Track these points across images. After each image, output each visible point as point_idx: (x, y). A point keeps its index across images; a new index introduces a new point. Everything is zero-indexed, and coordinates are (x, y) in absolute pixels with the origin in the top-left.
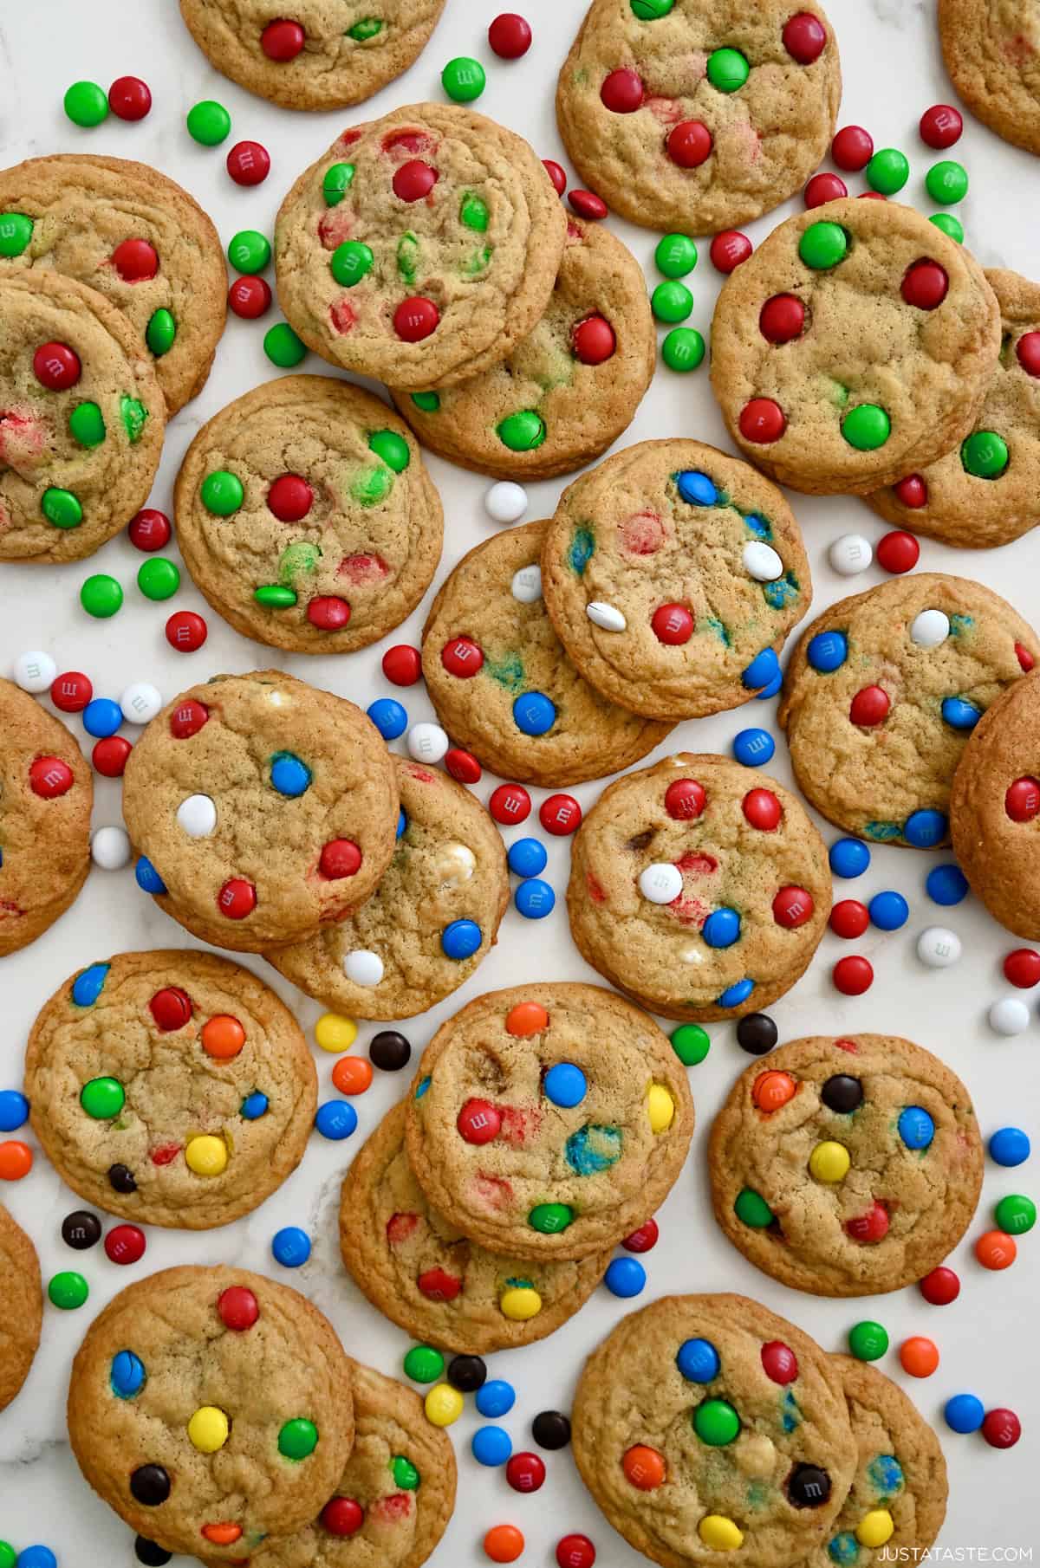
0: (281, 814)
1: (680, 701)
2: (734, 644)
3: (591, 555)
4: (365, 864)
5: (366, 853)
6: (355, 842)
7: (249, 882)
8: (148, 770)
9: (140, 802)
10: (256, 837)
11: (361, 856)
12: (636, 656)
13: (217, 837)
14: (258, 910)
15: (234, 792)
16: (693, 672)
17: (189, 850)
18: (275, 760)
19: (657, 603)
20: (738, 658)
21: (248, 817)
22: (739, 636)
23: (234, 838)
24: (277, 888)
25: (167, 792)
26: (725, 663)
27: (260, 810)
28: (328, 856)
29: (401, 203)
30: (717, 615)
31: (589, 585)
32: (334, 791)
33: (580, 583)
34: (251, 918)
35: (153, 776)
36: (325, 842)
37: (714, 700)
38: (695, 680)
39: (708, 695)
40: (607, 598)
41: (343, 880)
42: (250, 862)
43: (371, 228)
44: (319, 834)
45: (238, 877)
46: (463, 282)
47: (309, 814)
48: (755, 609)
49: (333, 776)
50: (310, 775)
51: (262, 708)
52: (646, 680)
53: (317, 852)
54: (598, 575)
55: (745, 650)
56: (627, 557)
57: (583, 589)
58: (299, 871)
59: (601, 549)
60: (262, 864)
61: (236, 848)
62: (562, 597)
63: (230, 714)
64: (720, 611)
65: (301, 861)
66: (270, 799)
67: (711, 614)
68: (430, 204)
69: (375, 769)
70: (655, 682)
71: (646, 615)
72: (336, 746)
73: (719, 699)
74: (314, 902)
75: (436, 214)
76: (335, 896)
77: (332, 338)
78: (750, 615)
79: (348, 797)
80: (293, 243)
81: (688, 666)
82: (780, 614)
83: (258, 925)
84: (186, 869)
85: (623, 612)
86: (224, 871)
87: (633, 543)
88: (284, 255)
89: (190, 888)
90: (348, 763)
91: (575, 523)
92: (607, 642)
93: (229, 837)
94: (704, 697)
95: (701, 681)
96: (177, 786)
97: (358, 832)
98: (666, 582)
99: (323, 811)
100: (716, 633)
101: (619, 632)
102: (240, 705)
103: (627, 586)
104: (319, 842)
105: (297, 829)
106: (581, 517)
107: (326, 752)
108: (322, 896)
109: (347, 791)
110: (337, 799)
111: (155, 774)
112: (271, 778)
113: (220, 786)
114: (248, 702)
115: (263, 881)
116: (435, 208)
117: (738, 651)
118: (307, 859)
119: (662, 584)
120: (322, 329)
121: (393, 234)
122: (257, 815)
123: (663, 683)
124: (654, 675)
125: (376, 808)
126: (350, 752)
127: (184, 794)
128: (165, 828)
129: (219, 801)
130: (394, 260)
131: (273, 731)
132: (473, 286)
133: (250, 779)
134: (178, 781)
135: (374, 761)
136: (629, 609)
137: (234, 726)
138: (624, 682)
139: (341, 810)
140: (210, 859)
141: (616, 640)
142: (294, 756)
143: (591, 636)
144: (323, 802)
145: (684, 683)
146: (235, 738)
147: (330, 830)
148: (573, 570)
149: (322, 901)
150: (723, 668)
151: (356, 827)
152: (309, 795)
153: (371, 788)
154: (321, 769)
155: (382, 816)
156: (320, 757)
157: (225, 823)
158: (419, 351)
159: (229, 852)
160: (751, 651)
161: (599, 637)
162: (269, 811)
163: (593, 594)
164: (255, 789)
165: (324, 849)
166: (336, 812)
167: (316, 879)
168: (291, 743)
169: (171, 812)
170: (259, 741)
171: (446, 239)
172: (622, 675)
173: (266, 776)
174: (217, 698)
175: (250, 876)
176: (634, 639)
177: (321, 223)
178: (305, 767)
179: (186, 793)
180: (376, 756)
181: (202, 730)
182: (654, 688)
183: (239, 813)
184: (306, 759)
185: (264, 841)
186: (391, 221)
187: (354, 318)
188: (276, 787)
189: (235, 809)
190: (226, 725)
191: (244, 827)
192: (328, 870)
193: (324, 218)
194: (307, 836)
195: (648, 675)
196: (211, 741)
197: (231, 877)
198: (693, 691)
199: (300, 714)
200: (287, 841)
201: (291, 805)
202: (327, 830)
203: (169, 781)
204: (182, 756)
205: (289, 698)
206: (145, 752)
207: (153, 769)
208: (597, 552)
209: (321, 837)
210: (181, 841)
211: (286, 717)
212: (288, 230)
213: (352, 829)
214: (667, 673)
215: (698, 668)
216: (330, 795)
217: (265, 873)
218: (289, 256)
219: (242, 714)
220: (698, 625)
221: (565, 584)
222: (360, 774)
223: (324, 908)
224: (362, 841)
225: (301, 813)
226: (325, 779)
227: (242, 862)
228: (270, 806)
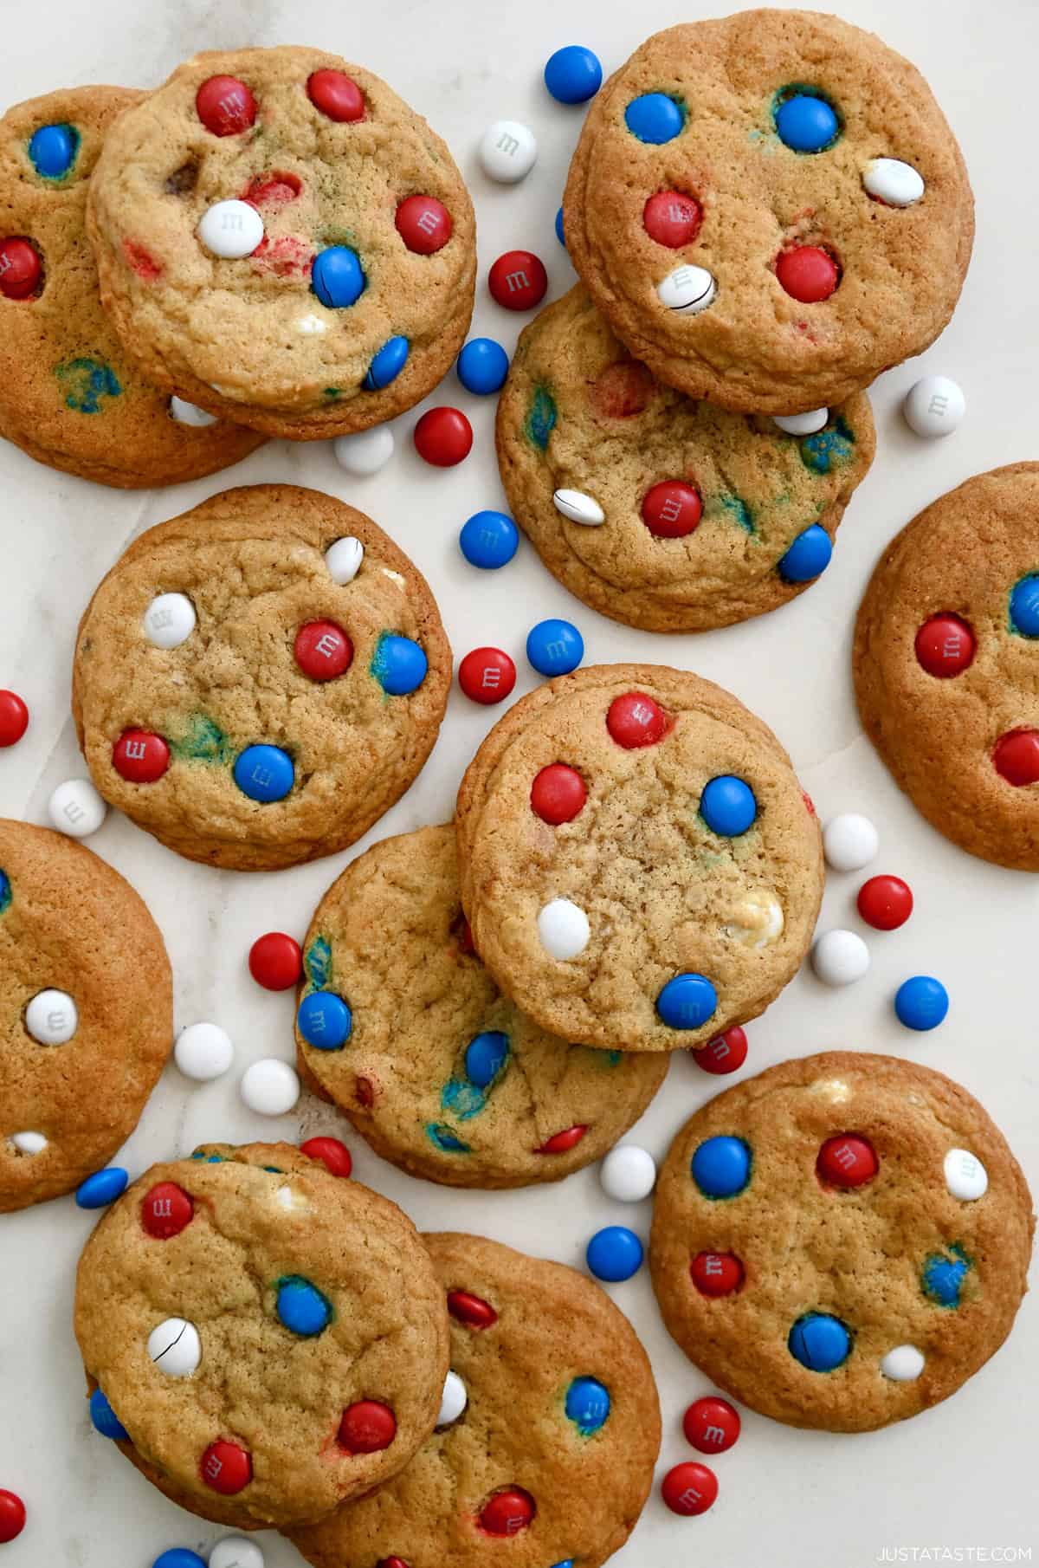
0: (289, 1359)
1: (690, 610)
2: (759, 528)
3: (554, 425)
4: (400, 1436)
5: (403, 1422)
6: (389, 1406)
7: (243, 1447)
8: (110, 1278)
9: (98, 1321)
10: (253, 1386)
11: (396, 1424)
12: (621, 558)
13: (202, 1379)
14: (254, 1488)
15: (226, 1321)
16: (699, 574)
17: (162, 1395)
18: (282, 1285)
19: (647, 482)
20: (764, 548)
21: (244, 1357)
22: (766, 518)
23: (225, 1383)
24: (279, 1464)
25: (134, 1312)
26: (746, 557)
27: (260, 1350)
28: (351, 1424)
30: (733, 490)
31: (553, 467)
32: (362, 1338)
33: (542, 463)
34: (243, 1495)
35: (117, 1287)
36: (347, 1405)
37: (739, 605)
38: (704, 582)
39: (730, 600)
40: (576, 484)
41: (370, 1456)
42: (245, 1419)
44: (340, 1393)
45: (228, 1438)
47: (325, 1365)
48: (788, 477)
49: (361, 1318)
50: (330, 1309)
51: (266, 1212)
52: (637, 589)
53: (336, 1419)
54: (563, 453)
55: (773, 536)
56: (601, 424)
57: (545, 471)
58: (311, 1442)
59: (565, 416)
60: (261, 1425)
61: (227, 1398)
62: (521, 482)
63: (223, 1216)
64: (737, 485)
65: (314, 1430)
66: (274, 1337)
67: (725, 491)
69: (417, 1306)
70: (652, 591)
71: (631, 500)
72: (366, 1277)
73: (746, 602)
74: (330, 1488)
76: (358, 1480)
78: (779, 489)
79: (381, 1348)
81: (692, 567)
82: (825, 481)
83: (254, 1504)
84: (158, 1422)
85: (599, 500)
86: (209, 1429)
87: (609, 403)
89: (163, 1450)
90: (383, 1303)
91: (533, 381)
92: (583, 541)
93: (217, 1381)
94: (722, 602)
95: (717, 583)
96: (148, 1306)
97: (392, 1395)
98: (660, 451)
99: (345, 1363)
100: (733, 514)
101: (597, 527)
102: (237, 1204)
103: (604, 464)
104: (339, 1406)
105: (309, 1385)
106: (539, 372)
107: (353, 1282)
108: (341, 1480)
109: (379, 1338)
110: (366, 1347)
111: (120, 1285)
112: (276, 1307)
113: (206, 1311)
114: (248, 1199)
115: (263, 1451)
117: (764, 539)
118: (322, 1426)
119: (654, 456)
122: (257, 1357)
123: (662, 591)
124: (648, 582)
125: (419, 1363)
126: (384, 1284)
127: (157, 1316)
128: (133, 1364)
129: (205, 1331)
131: (281, 1246)
133: (248, 1305)
134: (150, 1299)
135: (419, 1298)
136: (606, 497)
137: (227, 1231)
138: (611, 591)
139: (370, 1364)
140: (192, 1412)
141: (594, 538)
142: (308, 1283)
143: (562, 533)
144: (346, 1348)
145: (691, 589)
146: (228, 1249)
147: (353, 1390)
148: (533, 445)
149: (341, 1487)
150: (743, 564)
151: (389, 1390)
152: (326, 1339)
153: (412, 1336)
154: (345, 1305)
155: (426, 1372)
156: (344, 1289)
157: (212, 1364)
159: (216, 1403)
160: (783, 537)
161: (571, 534)
162: (272, 1352)
163: (560, 477)
164: (253, 1318)
165: (346, 1413)
166: (363, 1367)
167: (333, 1454)
168: (304, 1266)
169: (140, 1339)
170: (261, 1257)
172: (608, 583)
173: (270, 1304)
174: (206, 1190)
175: (244, 1438)
176: (615, 535)
178: (324, 1298)
179: (161, 1315)
180: (421, 1290)
181: (184, 1234)
182: (651, 597)
183: (232, 1350)
184: (325, 1289)
185: (265, 1393)
188: (280, 1319)
189: (227, 1344)
190: (217, 1228)
191: (239, 1370)
192: (350, 1440)
194: (323, 1394)
195: (638, 582)
196: (197, 1251)
197: (219, 1438)
198: (704, 597)
199: (318, 1226)
200: (296, 1398)
201: (303, 1349)
202: (350, 1391)
203: (139, 1297)
204: (157, 1266)
205: (302, 1199)
206: (107, 1252)
207: (118, 1278)
208: (561, 421)
209: (341, 1400)
210: (153, 1381)
211: (299, 1230)
213: (385, 1392)
214: (664, 578)
215: (707, 567)
216: (357, 1344)
217: (265, 1439)
219: (238, 1216)
220: (708, 508)
221: (524, 466)
222: (398, 1318)
223: (342, 1495)
224: (398, 1406)
225: (316, 1362)
226: (349, 1323)
227: (236, 1419)
228: (275, 1347)
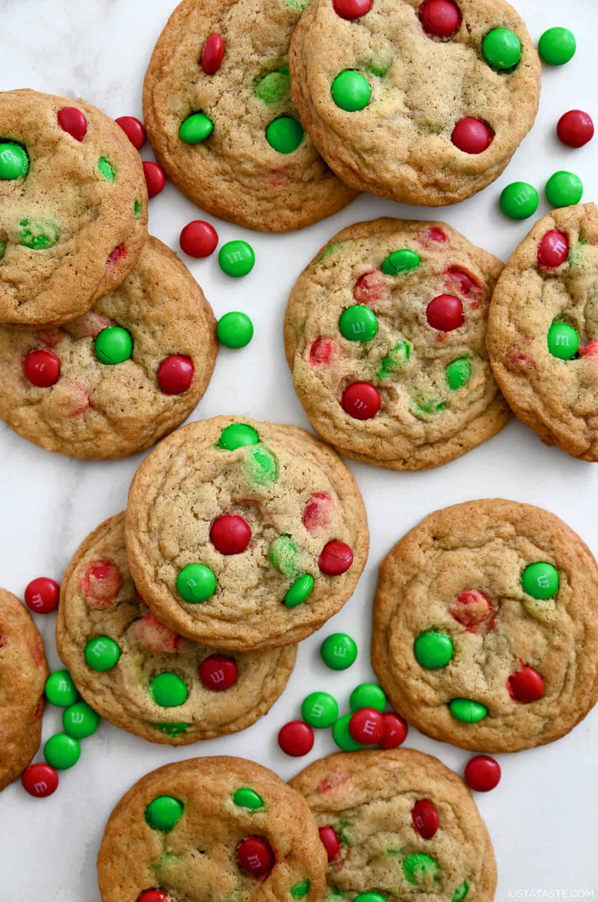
29: (424, 318)
43: (391, 313)
46: (410, 411)
68: (440, 339)
75: (436, 348)
77: (302, 353)
80: (337, 269)
88: (325, 268)
116: (440, 345)
120: (301, 343)
121: (400, 330)
130: (385, 352)
132: (412, 419)
158: (344, 422)
171: (428, 369)
177: (366, 274)
186: (406, 321)
187: (327, 359)
193: (371, 273)
212: (342, 256)
218: (328, 273)
